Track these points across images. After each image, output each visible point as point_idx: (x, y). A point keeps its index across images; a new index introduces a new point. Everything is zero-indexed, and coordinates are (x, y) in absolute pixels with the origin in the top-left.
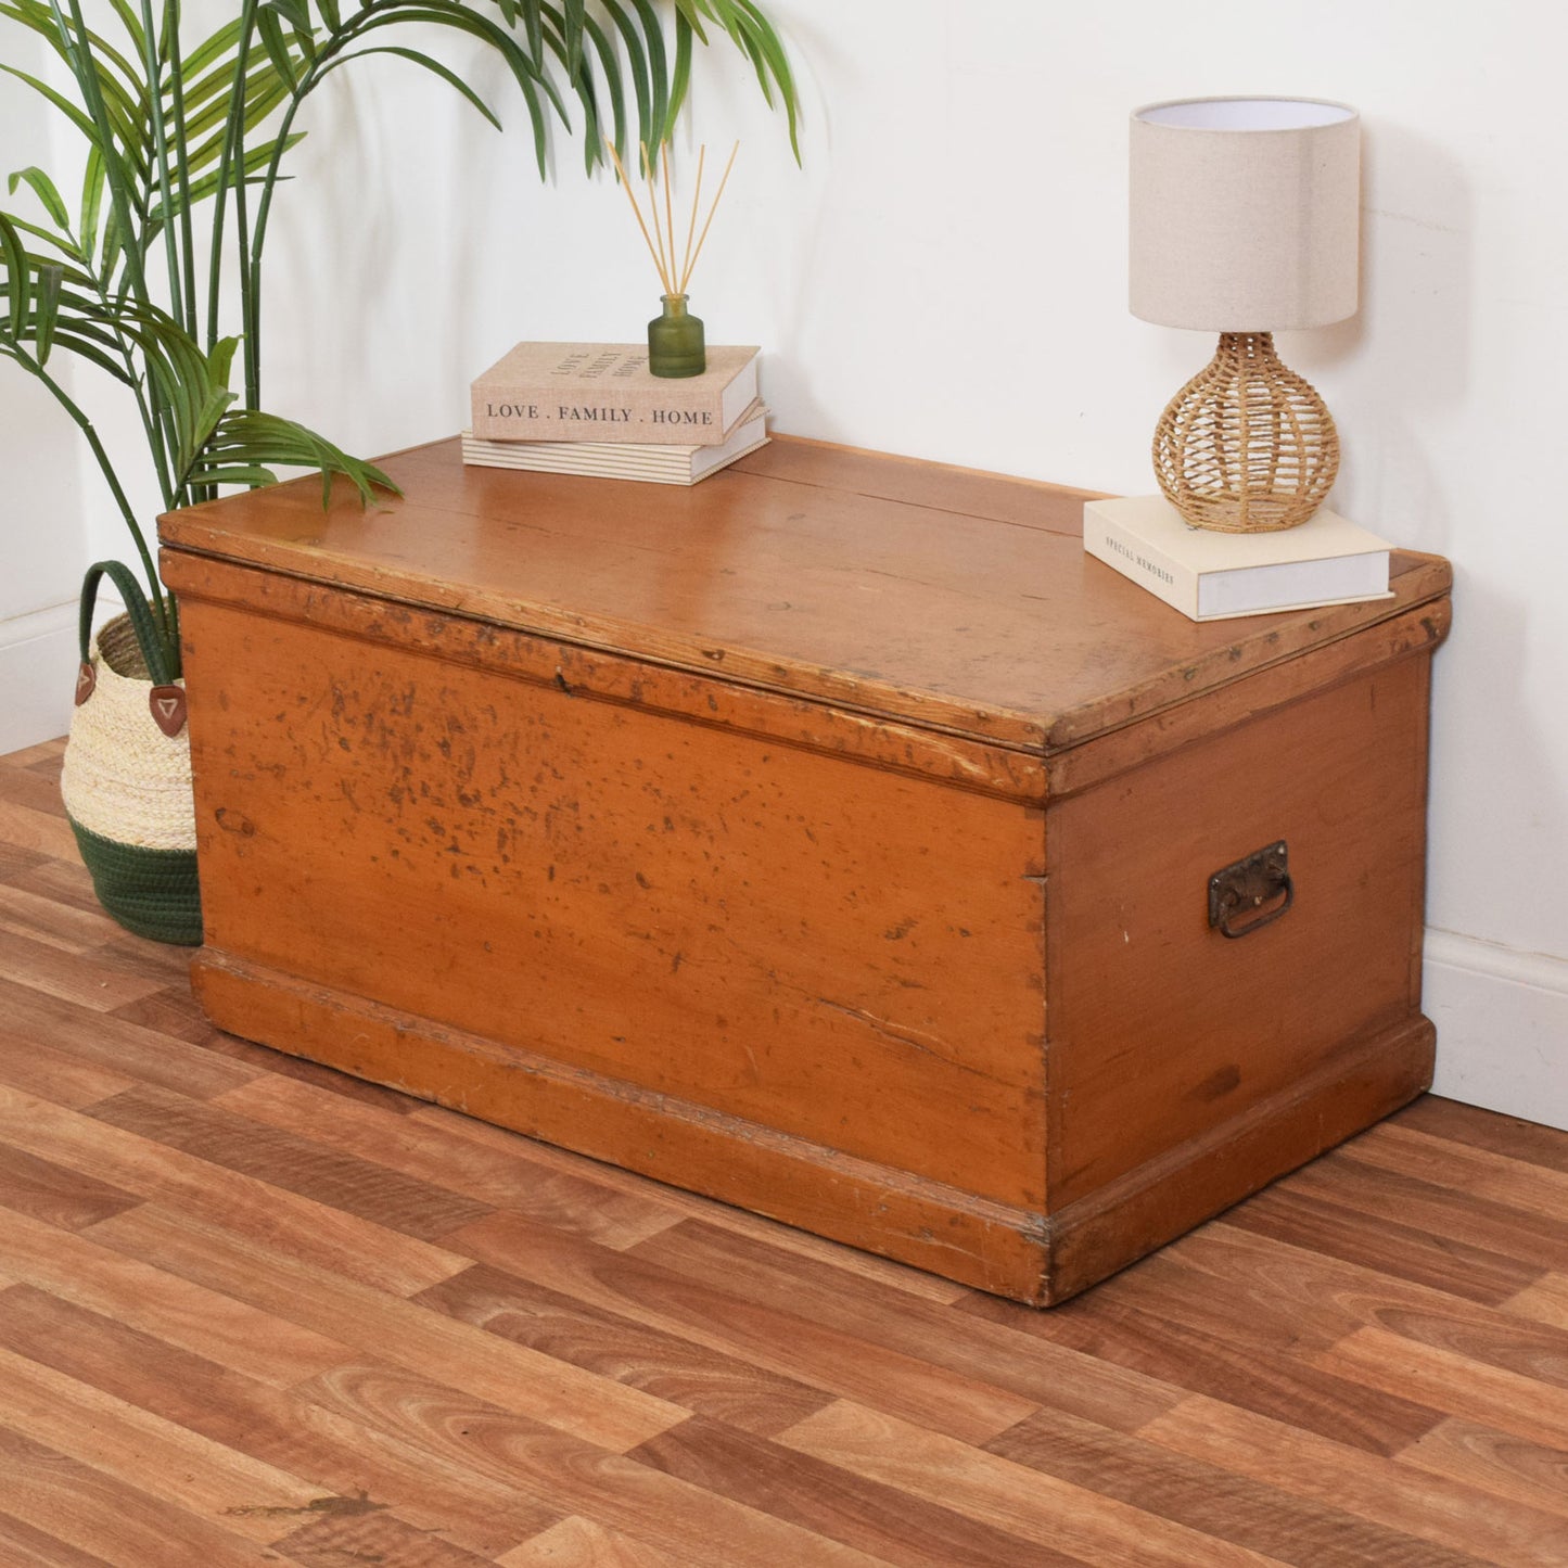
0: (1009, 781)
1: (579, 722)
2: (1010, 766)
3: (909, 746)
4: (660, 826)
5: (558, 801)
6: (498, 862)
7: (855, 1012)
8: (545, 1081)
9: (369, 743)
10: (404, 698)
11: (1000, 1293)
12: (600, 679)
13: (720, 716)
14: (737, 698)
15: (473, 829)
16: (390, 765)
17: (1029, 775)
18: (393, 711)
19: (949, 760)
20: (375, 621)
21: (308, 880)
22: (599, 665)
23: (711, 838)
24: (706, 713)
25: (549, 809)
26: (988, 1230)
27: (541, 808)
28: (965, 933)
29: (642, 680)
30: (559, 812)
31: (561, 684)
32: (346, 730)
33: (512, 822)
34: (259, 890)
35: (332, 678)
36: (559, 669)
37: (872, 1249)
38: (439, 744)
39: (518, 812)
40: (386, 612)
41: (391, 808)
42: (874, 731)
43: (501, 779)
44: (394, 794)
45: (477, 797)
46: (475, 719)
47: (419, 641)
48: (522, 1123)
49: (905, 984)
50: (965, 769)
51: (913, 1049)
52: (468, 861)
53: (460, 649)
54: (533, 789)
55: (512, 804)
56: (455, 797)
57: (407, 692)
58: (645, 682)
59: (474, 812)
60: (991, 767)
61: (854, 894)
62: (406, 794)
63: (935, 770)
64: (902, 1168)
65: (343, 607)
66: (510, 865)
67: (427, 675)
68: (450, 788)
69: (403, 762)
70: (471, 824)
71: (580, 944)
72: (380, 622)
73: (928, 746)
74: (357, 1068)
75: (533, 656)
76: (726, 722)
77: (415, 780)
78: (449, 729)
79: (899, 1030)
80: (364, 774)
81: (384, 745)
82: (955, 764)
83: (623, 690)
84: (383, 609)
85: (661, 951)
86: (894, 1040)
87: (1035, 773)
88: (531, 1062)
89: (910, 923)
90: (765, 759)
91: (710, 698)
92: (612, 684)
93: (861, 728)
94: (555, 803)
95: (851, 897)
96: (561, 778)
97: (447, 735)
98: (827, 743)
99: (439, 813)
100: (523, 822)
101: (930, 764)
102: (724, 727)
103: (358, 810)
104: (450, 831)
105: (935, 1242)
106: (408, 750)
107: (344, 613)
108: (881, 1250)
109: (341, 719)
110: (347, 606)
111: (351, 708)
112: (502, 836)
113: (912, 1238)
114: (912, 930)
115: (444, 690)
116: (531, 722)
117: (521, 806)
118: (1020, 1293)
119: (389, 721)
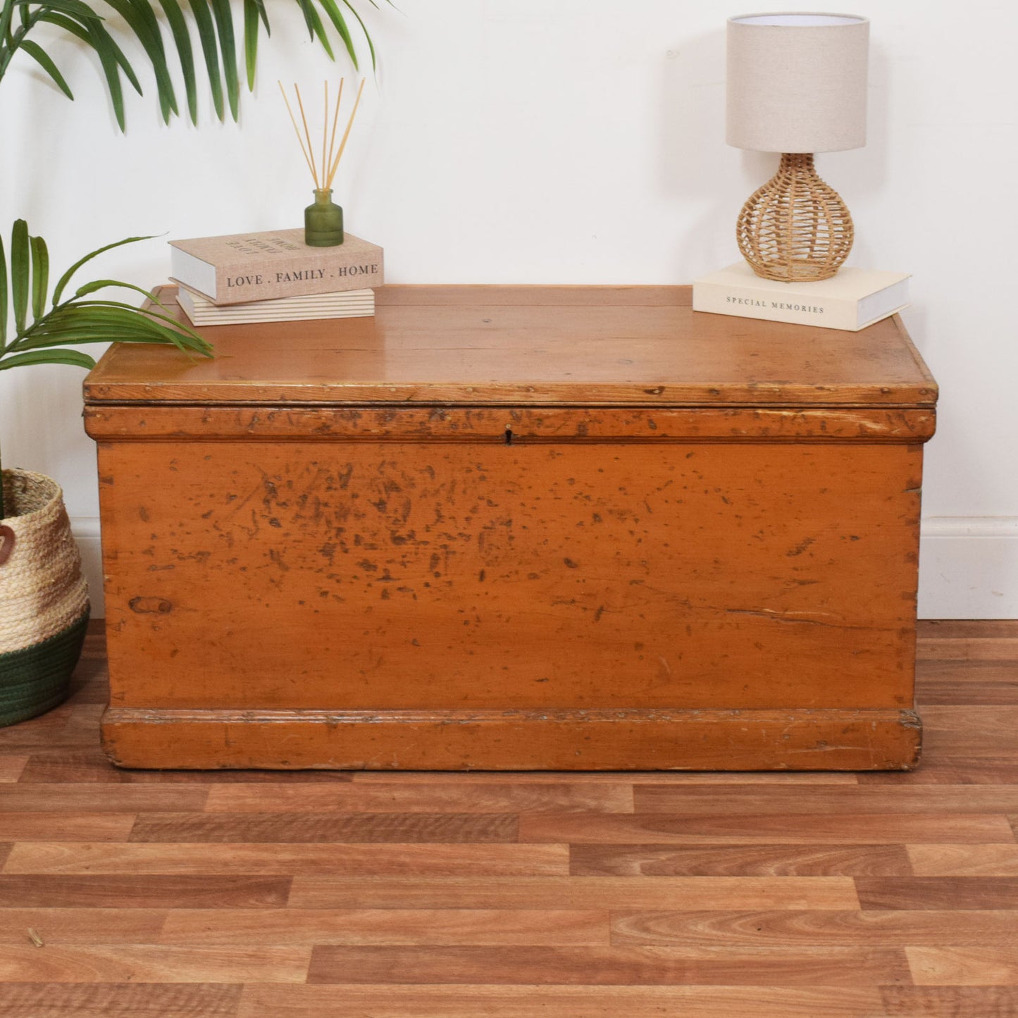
0: (905, 429)
1: (516, 462)
2: (907, 419)
3: (824, 422)
4: (588, 520)
5: (492, 522)
6: (430, 578)
7: (758, 612)
8: (478, 726)
9: (302, 517)
10: (341, 476)
11: (881, 768)
12: (548, 427)
13: (658, 432)
14: (675, 417)
15: (405, 559)
16: (323, 528)
17: (922, 422)
18: (329, 488)
19: (857, 424)
20: (323, 423)
21: (230, 634)
22: (548, 417)
23: (636, 520)
24: (647, 432)
25: (483, 530)
26: (874, 729)
27: (474, 530)
28: (854, 538)
29: (587, 420)
30: (493, 530)
31: (509, 438)
32: (277, 512)
33: (445, 546)
34: (174, 653)
35: (265, 474)
36: (508, 427)
37: (776, 767)
38: (375, 504)
39: (450, 537)
40: (335, 415)
41: (323, 561)
42: (795, 417)
43: (436, 517)
44: (327, 551)
45: (412, 535)
46: (413, 479)
47: (370, 431)
48: (453, 762)
49: (802, 583)
50: (871, 428)
51: (806, 626)
52: (400, 584)
53: (411, 429)
54: (467, 519)
55: (445, 534)
56: (389, 541)
57: (344, 472)
58: (591, 421)
59: (408, 547)
60: (891, 423)
61: (762, 532)
62: (338, 549)
63: (844, 434)
64: (794, 708)
65: (289, 418)
66: (442, 578)
67: (366, 455)
68: (386, 534)
69: (335, 524)
70: (404, 557)
71: (507, 621)
72: (329, 423)
73: (838, 418)
74: (284, 762)
75: (484, 422)
76: (664, 436)
77: (349, 536)
78: (386, 491)
79: (798, 615)
80: (295, 541)
81: (318, 515)
82: (861, 426)
83: (570, 430)
84: (333, 414)
85: (585, 609)
86: (791, 623)
87: (927, 420)
88: (461, 716)
89: (809, 541)
90: (688, 456)
91: (651, 421)
92: (559, 428)
93: (785, 417)
94: (489, 525)
95: (760, 535)
96: (496, 505)
97: (384, 496)
98: (753, 433)
99: (371, 555)
100: (456, 545)
101: (840, 430)
102: (663, 440)
103: (287, 569)
104: (381, 566)
105: (829, 749)
106: (343, 513)
107: (291, 422)
108: (783, 766)
109: (273, 504)
110: (294, 418)
111: (283, 495)
112: (435, 559)
113: (810, 751)
114: (810, 545)
115: (383, 463)
116: (469, 471)
117: (454, 533)
118: (899, 763)
119: (323, 495)
